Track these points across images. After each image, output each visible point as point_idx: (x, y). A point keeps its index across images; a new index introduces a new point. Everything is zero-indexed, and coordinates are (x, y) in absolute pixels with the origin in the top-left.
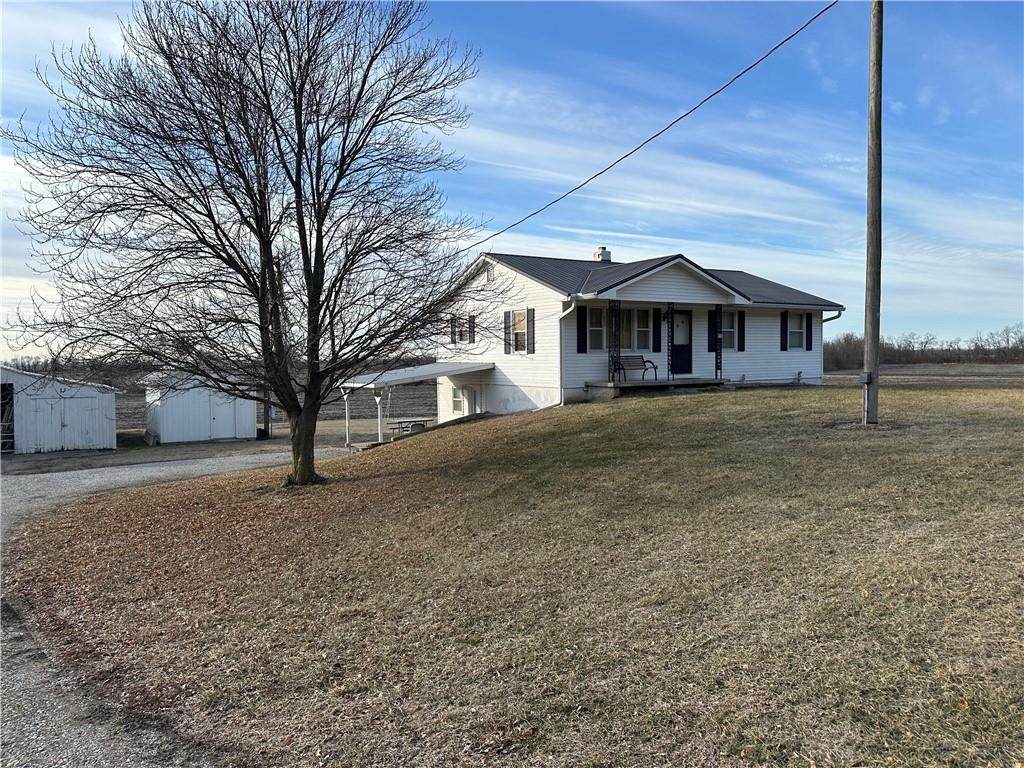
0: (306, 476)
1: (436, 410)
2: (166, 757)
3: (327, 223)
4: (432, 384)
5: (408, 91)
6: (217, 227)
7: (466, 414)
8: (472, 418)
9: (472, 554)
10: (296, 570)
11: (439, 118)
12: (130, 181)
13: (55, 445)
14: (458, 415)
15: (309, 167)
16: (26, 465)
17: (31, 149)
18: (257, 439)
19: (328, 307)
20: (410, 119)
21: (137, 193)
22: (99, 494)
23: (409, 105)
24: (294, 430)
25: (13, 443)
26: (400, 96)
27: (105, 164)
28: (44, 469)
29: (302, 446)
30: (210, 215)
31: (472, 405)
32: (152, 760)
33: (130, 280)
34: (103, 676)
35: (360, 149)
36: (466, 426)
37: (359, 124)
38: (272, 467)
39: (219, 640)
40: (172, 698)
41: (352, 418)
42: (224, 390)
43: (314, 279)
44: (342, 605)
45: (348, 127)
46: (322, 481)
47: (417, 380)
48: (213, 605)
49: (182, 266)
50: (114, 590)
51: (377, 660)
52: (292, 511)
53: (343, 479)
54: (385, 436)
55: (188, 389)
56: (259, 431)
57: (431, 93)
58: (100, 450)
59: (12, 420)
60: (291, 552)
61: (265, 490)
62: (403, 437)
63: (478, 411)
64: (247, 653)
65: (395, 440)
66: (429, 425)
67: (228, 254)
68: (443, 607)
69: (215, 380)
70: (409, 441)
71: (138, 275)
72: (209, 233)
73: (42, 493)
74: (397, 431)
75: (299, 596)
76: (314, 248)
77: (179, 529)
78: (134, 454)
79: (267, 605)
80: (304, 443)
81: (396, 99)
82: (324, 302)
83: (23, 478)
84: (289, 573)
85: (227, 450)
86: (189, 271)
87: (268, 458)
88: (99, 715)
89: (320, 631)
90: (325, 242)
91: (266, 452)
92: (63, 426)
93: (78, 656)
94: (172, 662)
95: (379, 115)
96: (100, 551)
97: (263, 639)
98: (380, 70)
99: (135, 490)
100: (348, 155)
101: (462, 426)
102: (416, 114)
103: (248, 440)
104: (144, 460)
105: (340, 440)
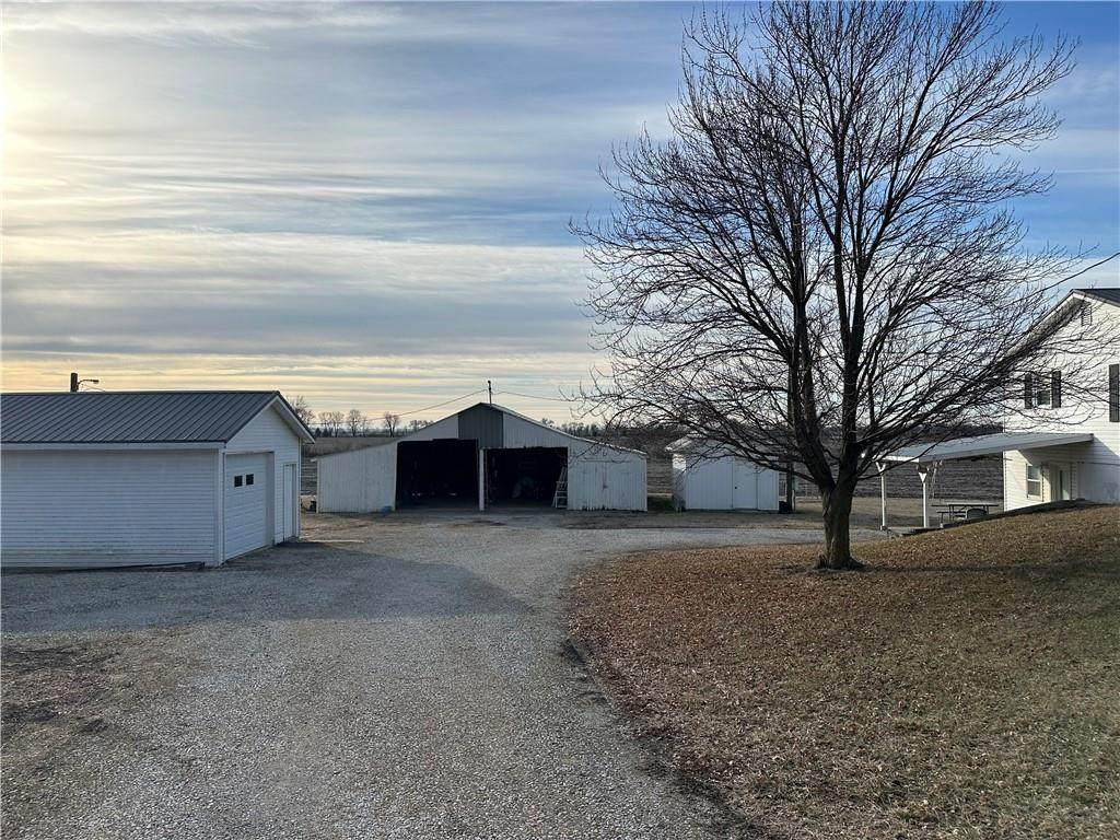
0: (840, 559)
1: (1002, 492)
2: (720, 829)
3: (869, 276)
4: (997, 459)
5: (973, 111)
6: (751, 293)
7: (1048, 500)
8: (1056, 507)
9: (1072, 686)
10: (838, 664)
11: (1016, 133)
12: (671, 258)
13: (598, 505)
14: (1035, 501)
15: (850, 217)
16: (577, 521)
17: (594, 241)
18: (780, 512)
19: (867, 370)
20: (978, 142)
21: (678, 269)
22: (638, 554)
23: (975, 127)
24: (826, 507)
25: (566, 500)
26: (964, 118)
27: (651, 246)
28: (590, 526)
29: (836, 524)
30: (744, 283)
31: (1056, 490)
32: (708, 828)
33: (671, 353)
34: (654, 732)
35: (911, 188)
36: (1050, 516)
37: (910, 160)
38: (798, 544)
39: (761, 722)
40: (721, 772)
41: (888, 495)
42: (753, 460)
43: (852, 340)
44: (895, 714)
45: (898, 165)
46: (860, 567)
47: (976, 454)
48: (751, 684)
49: (717, 336)
50: (658, 649)
51: (946, 789)
52: (827, 596)
53: (884, 568)
54: (932, 521)
55: (718, 458)
56: (781, 503)
57: (1005, 106)
58: (633, 512)
59: (566, 480)
60: (832, 643)
61: (797, 570)
62: (957, 524)
63: (1066, 497)
64: (792, 744)
65: (945, 526)
66: (992, 511)
67: (761, 321)
68: (1034, 745)
69: (745, 449)
70: (966, 529)
71: (677, 347)
72: (743, 299)
73: (591, 548)
74: (947, 515)
75: (844, 692)
76: (853, 305)
77: (710, 598)
78: (662, 518)
79: (808, 697)
80: (838, 521)
81: (958, 122)
82: (862, 365)
83: (575, 532)
84: (828, 665)
85: (748, 522)
86: (724, 341)
87: (795, 534)
88: (655, 770)
89: (871, 738)
90: (866, 298)
91: (790, 527)
92: (605, 487)
93: (634, 709)
94: (718, 734)
95: (935, 146)
96: (642, 609)
97: (807, 732)
98: (937, 94)
99: (665, 554)
100: (897, 197)
101: (1043, 516)
102: (985, 135)
103: (770, 512)
104: (671, 525)
105: (875, 521)
